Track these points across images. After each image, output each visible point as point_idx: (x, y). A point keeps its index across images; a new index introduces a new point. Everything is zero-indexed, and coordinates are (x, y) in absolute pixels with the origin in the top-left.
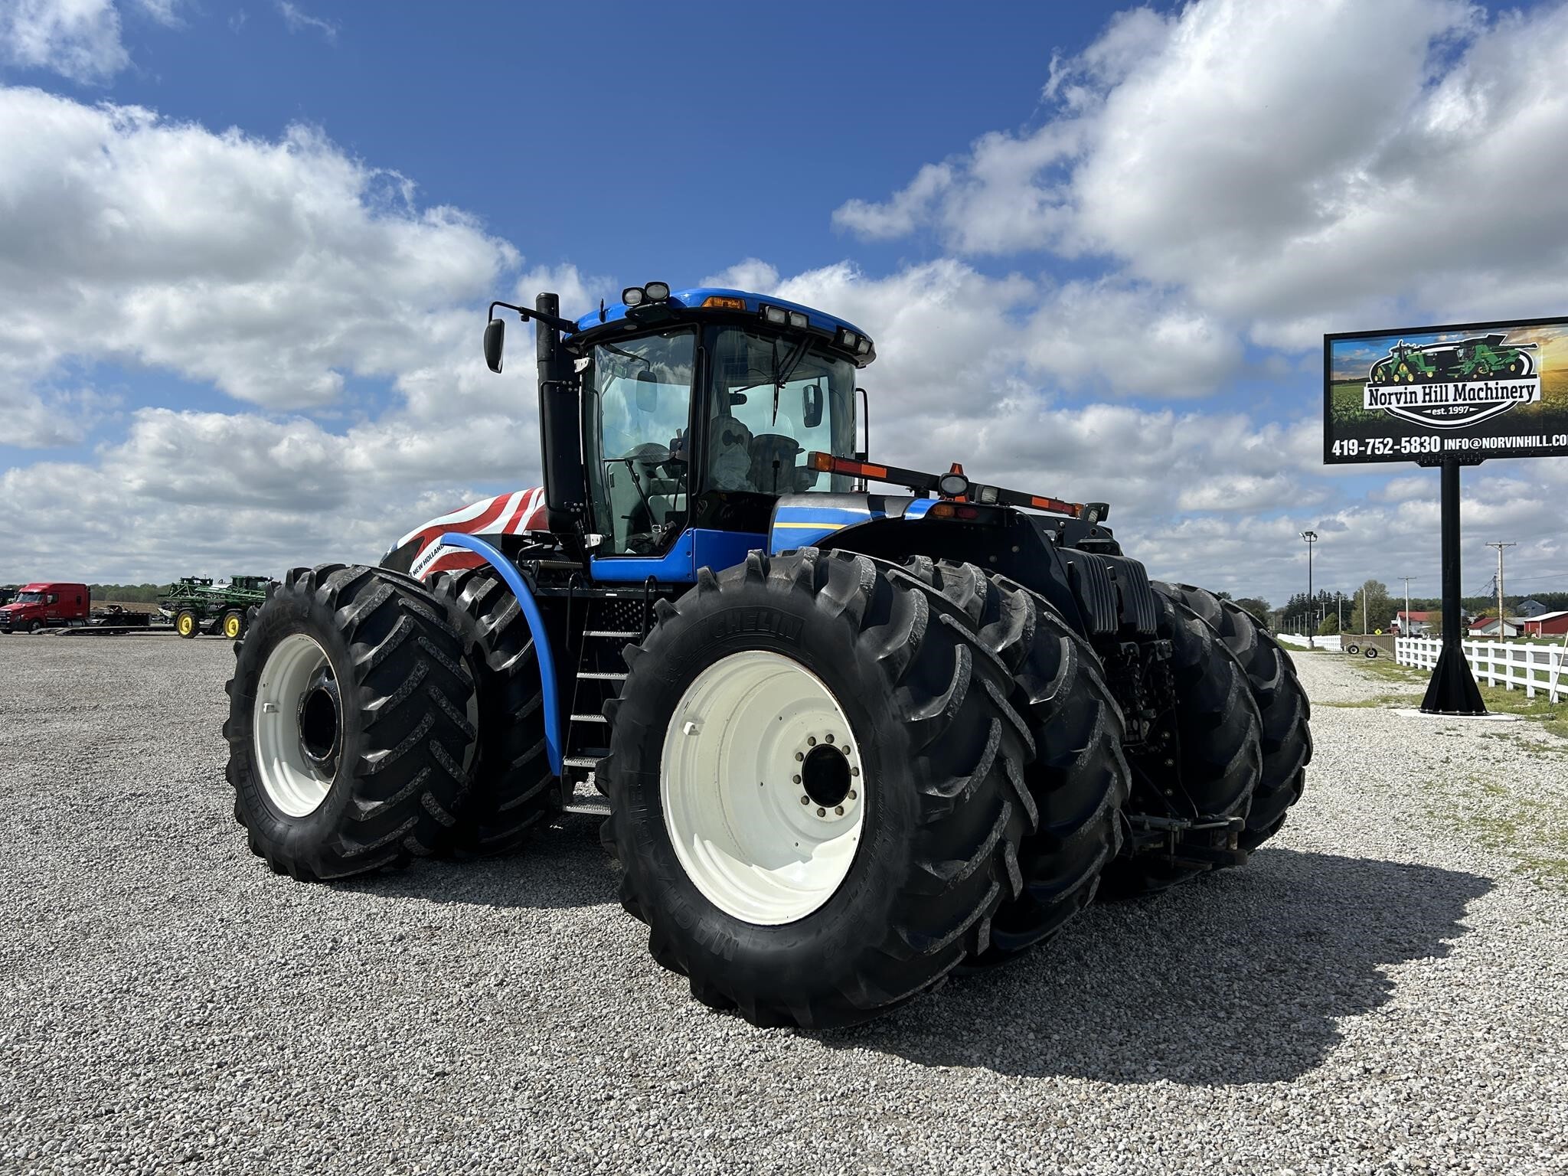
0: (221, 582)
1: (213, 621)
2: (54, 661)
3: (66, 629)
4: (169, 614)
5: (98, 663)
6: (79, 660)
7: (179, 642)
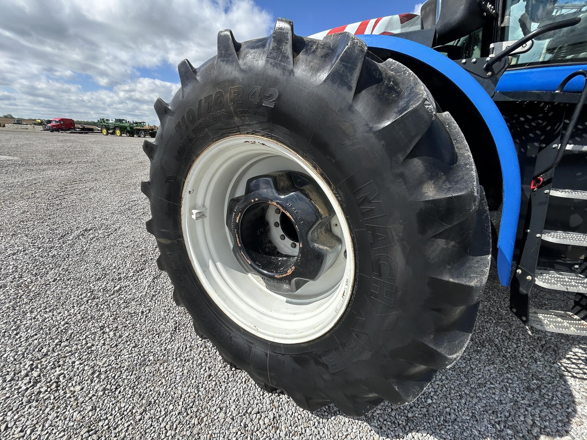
0: (112, 120)
1: (112, 131)
2: (62, 141)
3: (69, 132)
4: (99, 129)
5: (77, 142)
6: (71, 141)
7: (103, 136)
